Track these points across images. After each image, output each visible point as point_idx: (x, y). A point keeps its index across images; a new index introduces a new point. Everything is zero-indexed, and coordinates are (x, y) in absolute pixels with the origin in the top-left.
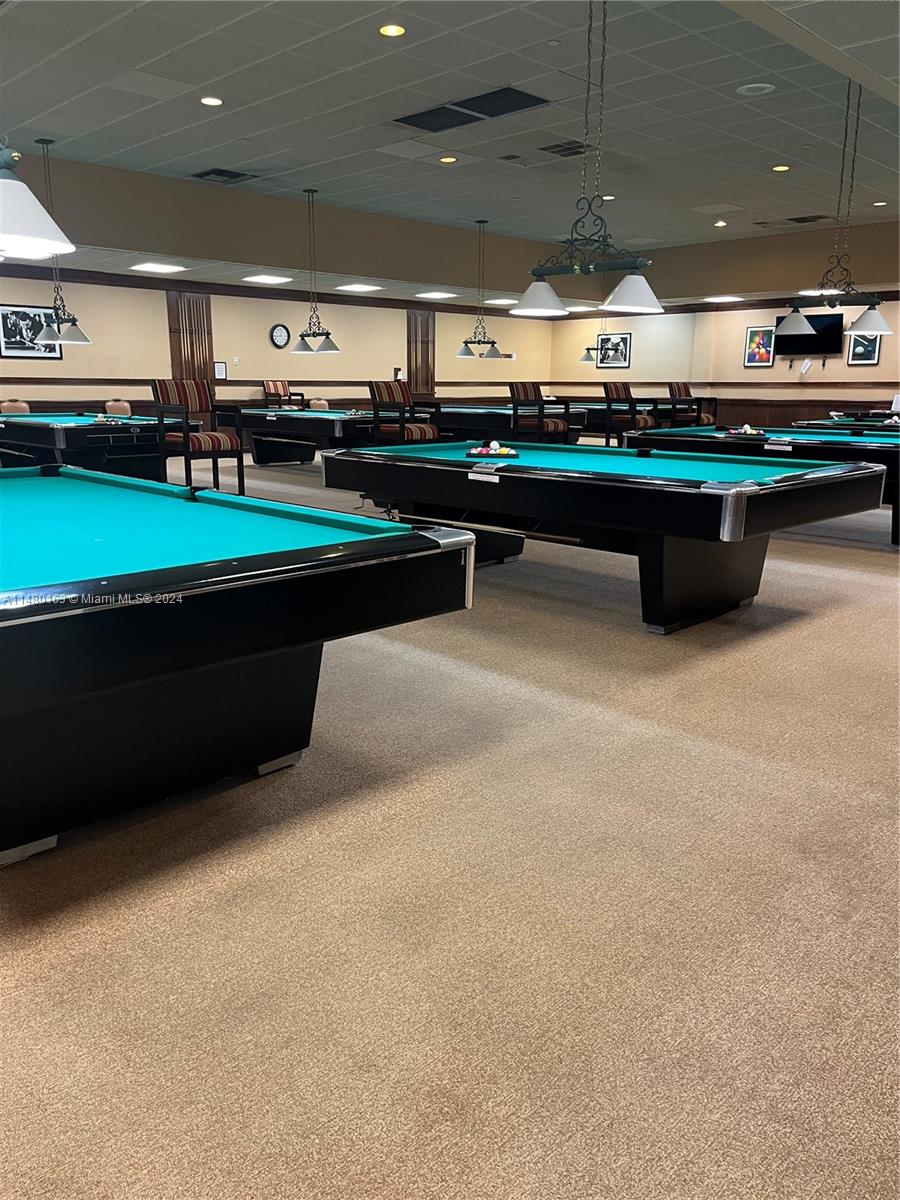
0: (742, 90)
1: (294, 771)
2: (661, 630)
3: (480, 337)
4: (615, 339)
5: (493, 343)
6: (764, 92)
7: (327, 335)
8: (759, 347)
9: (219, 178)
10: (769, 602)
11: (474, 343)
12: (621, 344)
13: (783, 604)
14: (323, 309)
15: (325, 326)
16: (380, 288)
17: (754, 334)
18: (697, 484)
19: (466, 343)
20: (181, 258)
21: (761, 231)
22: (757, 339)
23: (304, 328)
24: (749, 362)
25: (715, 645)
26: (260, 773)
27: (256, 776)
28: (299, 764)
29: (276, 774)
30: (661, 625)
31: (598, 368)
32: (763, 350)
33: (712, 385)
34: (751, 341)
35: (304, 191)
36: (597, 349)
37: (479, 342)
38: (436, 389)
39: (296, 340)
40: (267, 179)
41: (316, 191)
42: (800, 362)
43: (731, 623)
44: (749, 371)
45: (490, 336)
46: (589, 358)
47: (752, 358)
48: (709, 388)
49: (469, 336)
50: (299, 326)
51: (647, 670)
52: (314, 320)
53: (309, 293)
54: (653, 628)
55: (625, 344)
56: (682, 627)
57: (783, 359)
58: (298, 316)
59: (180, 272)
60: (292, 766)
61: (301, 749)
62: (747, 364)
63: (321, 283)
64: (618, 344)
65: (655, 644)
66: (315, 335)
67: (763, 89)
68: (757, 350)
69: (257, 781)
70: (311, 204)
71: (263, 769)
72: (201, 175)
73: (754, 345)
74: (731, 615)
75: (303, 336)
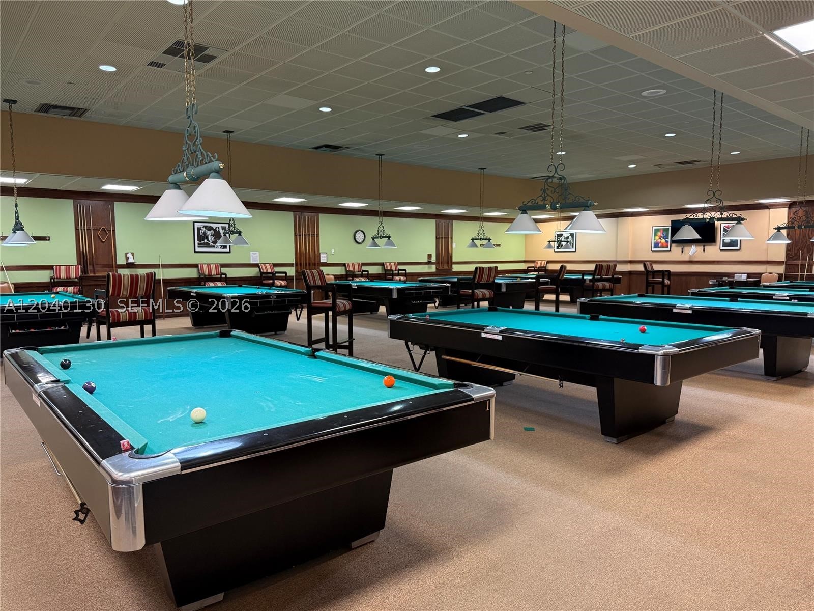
0: (645, 93)
1: (374, 545)
2: (615, 440)
3: (481, 236)
4: (566, 235)
5: (489, 240)
6: (659, 94)
7: (389, 237)
8: (661, 239)
9: (328, 149)
10: (686, 419)
11: (478, 239)
12: (570, 237)
13: (695, 421)
14: (387, 221)
15: (388, 232)
16: (420, 208)
17: (657, 230)
18: (637, 346)
19: (473, 240)
20: (303, 195)
21: (658, 169)
22: (659, 234)
23: (375, 233)
24: (654, 248)
25: (651, 452)
26: (353, 548)
27: (350, 549)
28: (378, 540)
29: (362, 547)
30: (615, 438)
31: (555, 252)
32: (663, 241)
33: (631, 262)
34: (655, 235)
35: (377, 155)
36: (555, 241)
37: (481, 239)
38: (454, 266)
39: (369, 240)
40: (355, 149)
41: (384, 155)
42: (689, 248)
43: (661, 435)
44: (654, 253)
45: (488, 235)
46: (550, 247)
47: (656, 245)
48: (629, 264)
49: (475, 235)
50: (372, 232)
51: (608, 471)
52: (381, 229)
53: (378, 211)
54: (608, 439)
55: (573, 237)
56: (629, 438)
57: (677, 246)
58: (371, 225)
59: (302, 202)
60: (373, 541)
61: (379, 530)
62: (653, 249)
63: (386, 206)
64: (567, 238)
65: (610, 451)
66: (381, 237)
67: (659, 92)
68: (660, 240)
69: (350, 553)
70: (380, 162)
71: (354, 544)
72: (316, 148)
73: (657, 238)
74: (661, 429)
75: (373, 238)
